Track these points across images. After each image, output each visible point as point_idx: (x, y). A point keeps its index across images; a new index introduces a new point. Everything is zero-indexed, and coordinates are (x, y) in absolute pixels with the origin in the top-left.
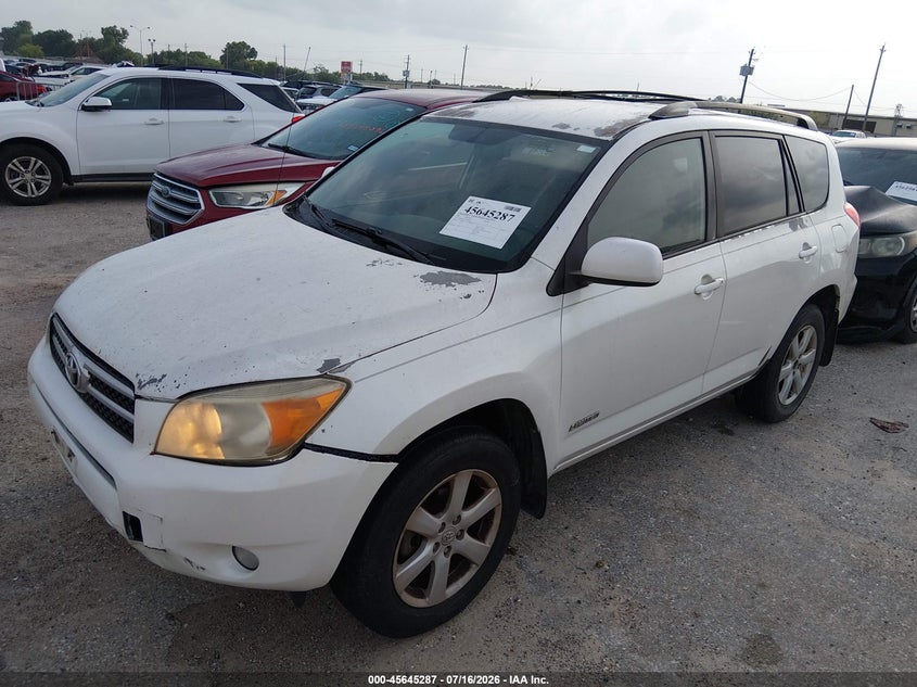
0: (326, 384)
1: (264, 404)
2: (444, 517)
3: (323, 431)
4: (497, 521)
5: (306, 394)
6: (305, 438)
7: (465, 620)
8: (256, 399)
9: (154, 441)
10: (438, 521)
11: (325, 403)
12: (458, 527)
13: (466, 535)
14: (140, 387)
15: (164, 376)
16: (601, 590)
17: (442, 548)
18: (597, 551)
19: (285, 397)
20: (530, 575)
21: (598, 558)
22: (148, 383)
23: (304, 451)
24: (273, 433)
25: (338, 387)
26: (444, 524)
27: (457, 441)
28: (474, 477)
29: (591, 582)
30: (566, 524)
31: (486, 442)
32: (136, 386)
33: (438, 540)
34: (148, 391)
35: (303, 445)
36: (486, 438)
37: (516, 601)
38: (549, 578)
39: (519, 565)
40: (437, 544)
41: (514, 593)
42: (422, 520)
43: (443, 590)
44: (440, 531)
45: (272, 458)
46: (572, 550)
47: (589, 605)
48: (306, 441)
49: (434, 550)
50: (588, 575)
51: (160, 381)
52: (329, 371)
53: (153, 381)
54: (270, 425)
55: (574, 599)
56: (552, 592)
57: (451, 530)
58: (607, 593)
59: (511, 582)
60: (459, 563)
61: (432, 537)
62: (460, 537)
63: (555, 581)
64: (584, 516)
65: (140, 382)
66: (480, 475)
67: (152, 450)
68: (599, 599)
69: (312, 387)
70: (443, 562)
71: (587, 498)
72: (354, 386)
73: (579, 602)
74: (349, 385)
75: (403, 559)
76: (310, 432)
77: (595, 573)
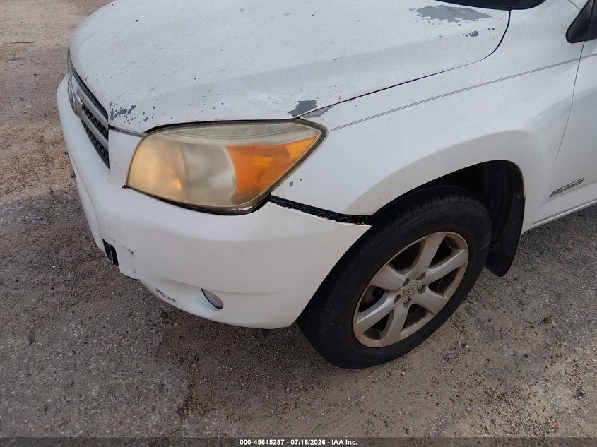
0: (299, 129)
1: (230, 148)
2: (408, 274)
3: (291, 184)
4: (458, 279)
5: (276, 140)
6: (272, 189)
7: (414, 357)
8: (221, 140)
9: (126, 175)
10: (402, 277)
11: (295, 152)
12: (420, 282)
13: (427, 289)
14: (113, 118)
15: (133, 107)
16: (548, 346)
17: (403, 300)
18: (545, 305)
19: (251, 142)
20: (478, 321)
21: (546, 314)
22: (119, 113)
23: (269, 204)
24: (239, 181)
25: (311, 134)
26: (407, 280)
27: (435, 203)
28: (446, 238)
29: (539, 337)
30: (515, 276)
31: (466, 205)
32: (109, 115)
33: (400, 293)
34: (119, 122)
35: (268, 198)
36: (467, 200)
37: (464, 346)
38: (497, 328)
39: (468, 310)
40: (398, 297)
41: (462, 337)
42: (388, 276)
43: (398, 332)
44: (404, 285)
45: (237, 208)
46: (521, 302)
47: (536, 360)
48: (272, 194)
49: (395, 301)
50: (536, 329)
51: (130, 112)
52: (303, 116)
53: (123, 111)
54: (234, 172)
55: (521, 352)
56: (500, 342)
57: (414, 285)
58: (554, 350)
59: (461, 327)
60: (416, 312)
61: (394, 291)
62: (421, 290)
63: (503, 331)
64: (532, 269)
65: (112, 112)
66: (452, 237)
67: (124, 184)
68: (545, 355)
69: (284, 132)
70: (402, 311)
71: (537, 253)
72: (330, 136)
73: (526, 356)
74: (324, 133)
75: (365, 307)
76: (277, 184)
77: (543, 327)
